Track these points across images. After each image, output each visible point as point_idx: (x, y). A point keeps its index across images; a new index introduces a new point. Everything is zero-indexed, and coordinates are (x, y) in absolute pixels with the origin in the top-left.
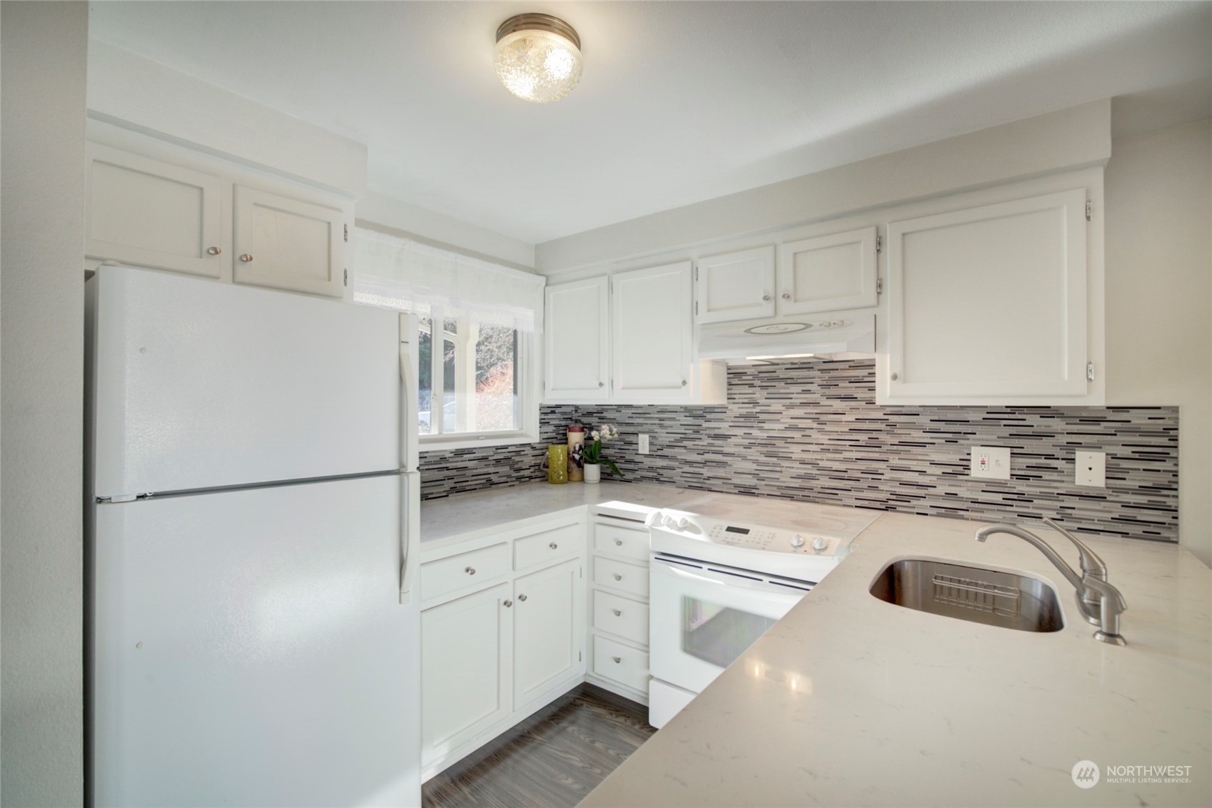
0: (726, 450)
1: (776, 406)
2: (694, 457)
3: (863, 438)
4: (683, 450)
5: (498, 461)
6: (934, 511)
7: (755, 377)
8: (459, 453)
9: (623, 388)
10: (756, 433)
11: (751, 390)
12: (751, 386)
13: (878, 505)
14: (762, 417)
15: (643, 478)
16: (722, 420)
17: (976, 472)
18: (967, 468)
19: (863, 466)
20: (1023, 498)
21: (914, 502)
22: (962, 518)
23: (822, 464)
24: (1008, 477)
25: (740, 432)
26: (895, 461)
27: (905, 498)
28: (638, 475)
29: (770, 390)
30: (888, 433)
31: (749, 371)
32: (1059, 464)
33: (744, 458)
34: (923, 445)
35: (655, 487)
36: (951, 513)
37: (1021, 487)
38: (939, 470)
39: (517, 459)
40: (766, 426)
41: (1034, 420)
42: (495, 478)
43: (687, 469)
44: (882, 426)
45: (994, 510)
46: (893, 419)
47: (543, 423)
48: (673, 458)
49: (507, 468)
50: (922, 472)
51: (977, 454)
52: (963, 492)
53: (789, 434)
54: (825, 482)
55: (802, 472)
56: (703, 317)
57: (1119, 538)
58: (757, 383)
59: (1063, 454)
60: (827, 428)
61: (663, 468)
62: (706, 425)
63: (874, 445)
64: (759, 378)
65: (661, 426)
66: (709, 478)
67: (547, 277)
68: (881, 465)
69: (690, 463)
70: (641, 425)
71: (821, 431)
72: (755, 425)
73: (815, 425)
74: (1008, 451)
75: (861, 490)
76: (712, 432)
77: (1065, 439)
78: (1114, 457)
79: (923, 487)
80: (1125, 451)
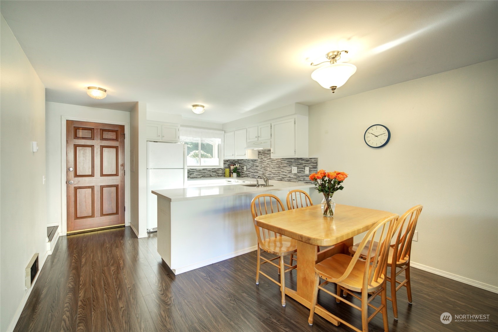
0: (258, 169)
1: (265, 159)
2: (253, 171)
3: (278, 165)
4: (251, 170)
5: (213, 172)
6: (287, 180)
7: (262, 153)
8: (204, 169)
9: (237, 156)
10: (262, 165)
11: (261, 156)
12: (262, 155)
13: (280, 180)
14: (263, 162)
15: (245, 176)
16: (257, 163)
17: (293, 172)
18: (291, 171)
19: (278, 171)
20: (299, 177)
21: (285, 179)
22: (291, 181)
23: (272, 171)
24: (297, 173)
25: (260, 165)
26: (282, 170)
27: (283, 178)
28: (244, 175)
29: (264, 156)
30: (281, 164)
31: (262, 152)
32: (303, 170)
33: (261, 171)
34: (286, 167)
35: (247, 178)
36: (289, 181)
37: (299, 175)
38: (288, 172)
39: (218, 171)
40: (264, 164)
41: (300, 161)
42: (212, 175)
43: (252, 174)
44: (280, 163)
45: (295, 179)
46: (282, 161)
47: (224, 164)
48: (250, 171)
49: (215, 173)
50: (286, 172)
51: (293, 168)
52: (291, 176)
53: (267, 165)
54: (272, 175)
55: (269, 173)
56: (248, 141)
57: (310, 184)
58: (263, 154)
59: (303, 168)
60: (273, 164)
61: (248, 174)
62: (255, 164)
63: (279, 167)
64: (263, 153)
65: (248, 164)
66: (255, 176)
67: (225, 131)
68: (280, 171)
69: (252, 172)
70: (244, 164)
71: (272, 164)
72: (262, 163)
73: (271, 163)
74: (297, 167)
75: (277, 177)
76: (256, 165)
77: (304, 165)
78: (310, 168)
79: (286, 175)
80: (311, 167)
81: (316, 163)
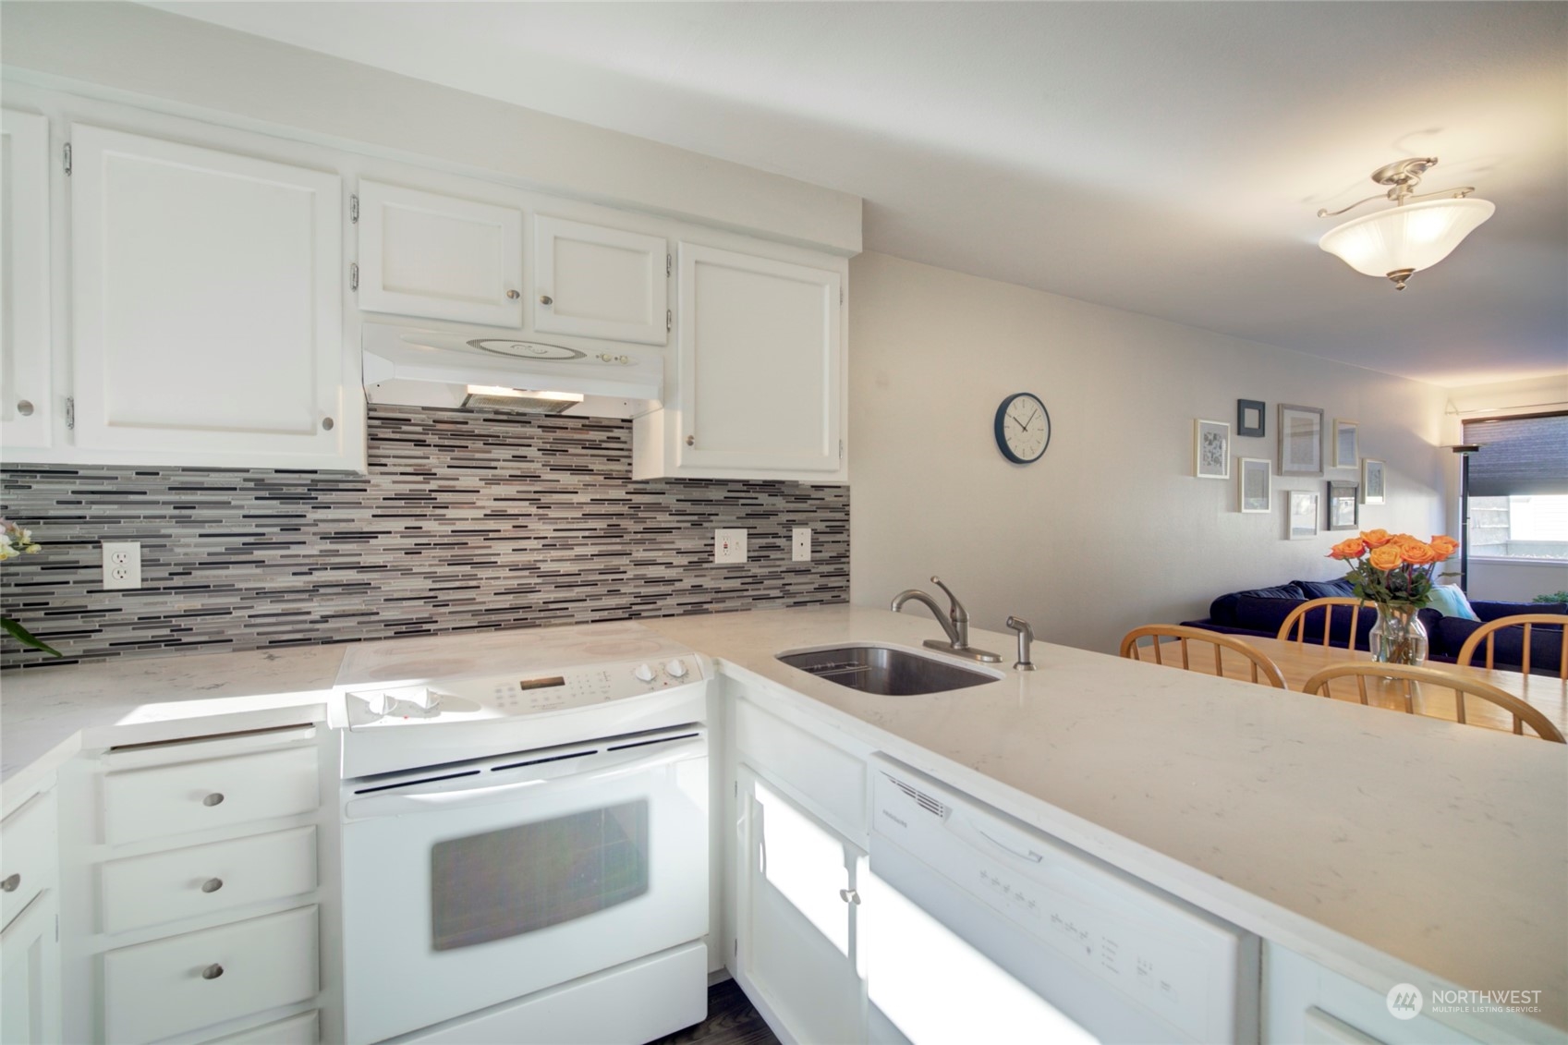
0: (366, 560)
1: (468, 479)
2: (285, 581)
3: (601, 524)
4: (253, 570)
6: (680, 610)
7: (427, 429)
9: (112, 424)
10: (428, 525)
11: (420, 451)
12: (420, 443)
13: (620, 614)
14: (442, 497)
15: (117, 647)
16: (358, 505)
17: (721, 558)
18: (712, 554)
19: (599, 564)
20: (757, 581)
21: (660, 603)
22: (707, 612)
23: (544, 567)
24: (745, 560)
25: (399, 525)
26: (640, 554)
27: (649, 600)
28: (100, 641)
29: (457, 453)
30: (632, 517)
31: (414, 417)
32: (779, 542)
33: (407, 572)
34: (668, 530)
35: (171, 658)
36: (696, 609)
37: (756, 570)
38: (684, 560)
40: (450, 513)
41: (763, 498)
43: (265, 607)
44: (624, 509)
45: (734, 598)
46: (637, 499)
48: (227, 589)
50: (669, 565)
51: (720, 535)
52: (707, 583)
53: (491, 525)
54: (549, 594)
55: (515, 583)
56: (371, 296)
57: (818, 606)
58: (431, 439)
59: (782, 532)
60: (552, 513)
61: (189, 614)
62: (313, 515)
63: (614, 532)
64: (435, 432)
65: (183, 521)
66: (325, 619)
68: (625, 560)
69: (276, 595)
70: (114, 520)
71: (542, 518)
72: (429, 511)
73: (533, 510)
74: (745, 531)
75: (597, 597)
76: (332, 528)
77: (784, 518)
78: (815, 532)
79: (671, 582)
80: (821, 526)
81: (845, 508)
